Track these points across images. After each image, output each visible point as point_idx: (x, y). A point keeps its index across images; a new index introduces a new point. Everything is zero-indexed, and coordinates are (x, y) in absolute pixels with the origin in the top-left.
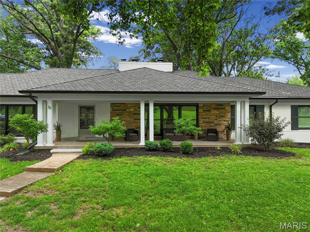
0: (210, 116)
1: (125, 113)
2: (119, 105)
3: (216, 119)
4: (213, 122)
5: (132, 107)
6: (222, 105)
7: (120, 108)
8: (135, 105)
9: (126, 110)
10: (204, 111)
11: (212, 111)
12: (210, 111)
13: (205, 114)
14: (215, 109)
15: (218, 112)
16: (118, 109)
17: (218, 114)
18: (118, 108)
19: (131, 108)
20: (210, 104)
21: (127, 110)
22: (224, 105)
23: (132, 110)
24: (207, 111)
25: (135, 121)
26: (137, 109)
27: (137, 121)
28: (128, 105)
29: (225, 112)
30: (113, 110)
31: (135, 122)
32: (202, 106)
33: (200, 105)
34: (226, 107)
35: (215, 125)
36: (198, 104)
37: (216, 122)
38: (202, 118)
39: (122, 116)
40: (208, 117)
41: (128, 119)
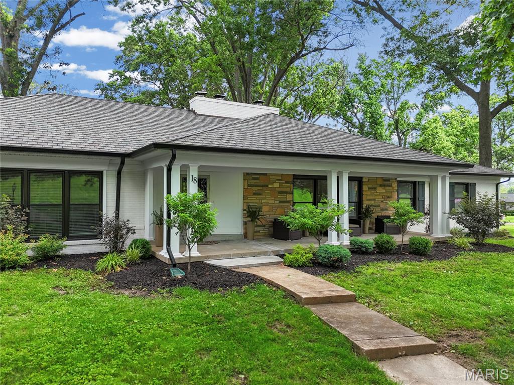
0: (376, 197)
1: (266, 192)
2: (258, 176)
3: (382, 201)
4: (379, 206)
5: (277, 180)
6: (388, 180)
7: (258, 181)
8: (280, 178)
9: (267, 186)
10: (369, 188)
11: (378, 188)
12: (375, 188)
13: (370, 193)
14: (381, 186)
15: (384, 191)
16: (256, 184)
17: (384, 194)
18: (255, 181)
19: (275, 182)
20: (375, 179)
21: (270, 186)
22: (391, 181)
23: (276, 185)
24: (372, 189)
25: (281, 204)
26: (283, 185)
27: (284, 204)
28: (271, 177)
29: (392, 190)
30: (249, 186)
31: (281, 207)
32: (367, 181)
33: (364, 180)
34: (393, 183)
35: (381, 210)
36: (362, 178)
37: (382, 205)
38: (367, 200)
39: (261, 196)
40: (373, 198)
41: (271, 202)
